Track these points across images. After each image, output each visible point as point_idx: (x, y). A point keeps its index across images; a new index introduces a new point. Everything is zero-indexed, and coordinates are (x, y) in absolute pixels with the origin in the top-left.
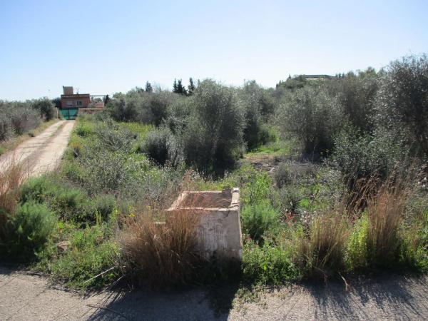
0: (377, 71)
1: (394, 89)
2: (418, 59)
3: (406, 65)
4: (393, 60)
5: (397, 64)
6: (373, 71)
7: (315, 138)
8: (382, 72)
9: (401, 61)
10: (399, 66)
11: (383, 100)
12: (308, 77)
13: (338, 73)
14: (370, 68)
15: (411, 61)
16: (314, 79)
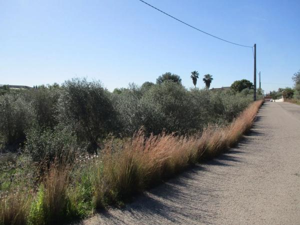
0: (60, 85)
1: (68, 98)
2: (81, 80)
3: (75, 84)
4: (67, 80)
5: (69, 83)
6: (58, 86)
7: (15, 133)
8: (63, 86)
9: (71, 81)
10: (70, 84)
11: (62, 106)
12: (11, 86)
13: (35, 86)
14: (55, 84)
15: (77, 82)
16: (17, 88)
